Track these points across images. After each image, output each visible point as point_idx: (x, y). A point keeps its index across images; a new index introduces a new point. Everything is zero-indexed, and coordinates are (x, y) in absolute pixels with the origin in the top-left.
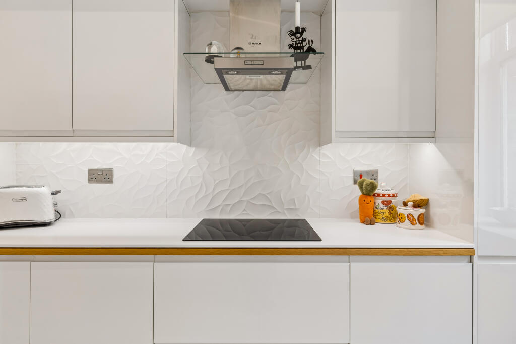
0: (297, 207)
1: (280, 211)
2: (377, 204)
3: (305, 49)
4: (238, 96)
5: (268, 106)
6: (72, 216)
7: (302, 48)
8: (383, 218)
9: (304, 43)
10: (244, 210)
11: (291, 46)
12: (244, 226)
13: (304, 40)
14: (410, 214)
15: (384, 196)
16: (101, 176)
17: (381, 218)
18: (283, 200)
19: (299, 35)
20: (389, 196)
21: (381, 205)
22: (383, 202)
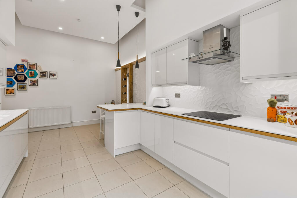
0: (240, 110)
1: (232, 111)
2: (278, 112)
3: (227, 45)
4: (215, 66)
5: (226, 68)
6: (172, 106)
7: (226, 45)
8: (281, 120)
9: (227, 43)
10: (217, 109)
11: (223, 46)
12: (217, 115)
13: (227, 42)
14: (289, 119)
15: (281, 108)
16: (178, 95)
17: (280, 120)
18: (233, 107)
19: (225, 41)
20: (285, 108)
21: (280, 113)
22: (281, 111)
